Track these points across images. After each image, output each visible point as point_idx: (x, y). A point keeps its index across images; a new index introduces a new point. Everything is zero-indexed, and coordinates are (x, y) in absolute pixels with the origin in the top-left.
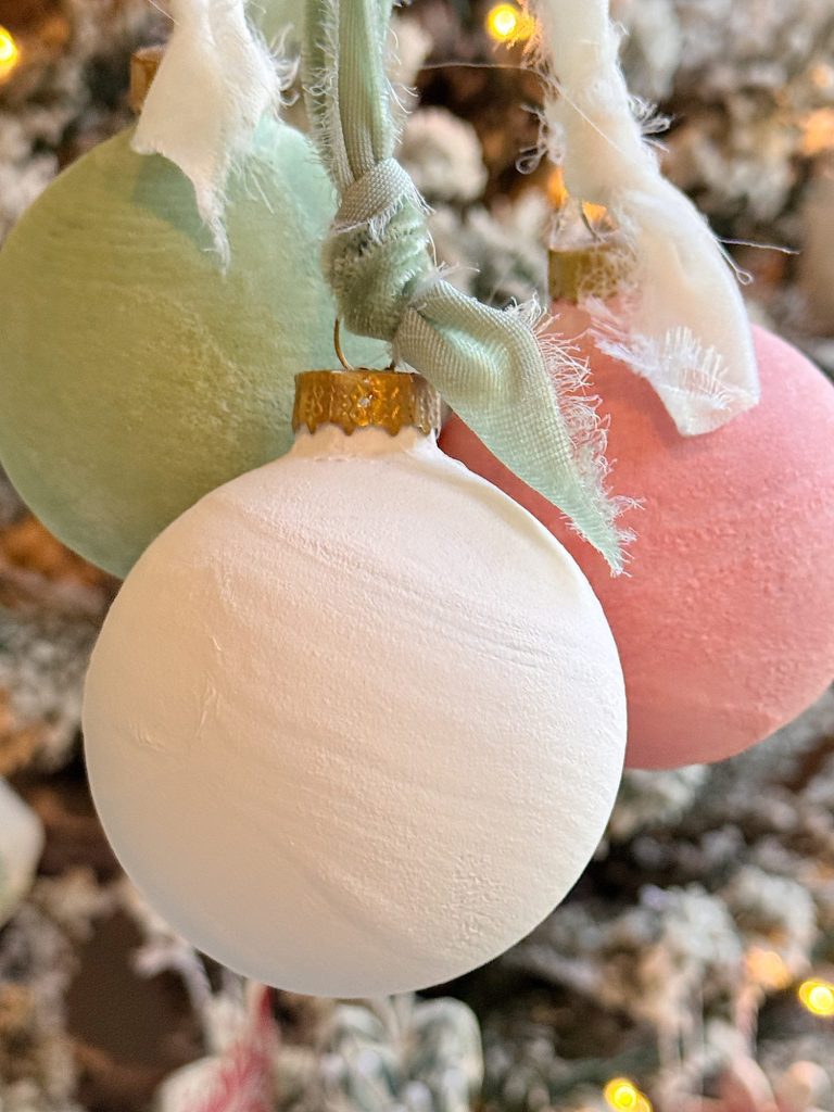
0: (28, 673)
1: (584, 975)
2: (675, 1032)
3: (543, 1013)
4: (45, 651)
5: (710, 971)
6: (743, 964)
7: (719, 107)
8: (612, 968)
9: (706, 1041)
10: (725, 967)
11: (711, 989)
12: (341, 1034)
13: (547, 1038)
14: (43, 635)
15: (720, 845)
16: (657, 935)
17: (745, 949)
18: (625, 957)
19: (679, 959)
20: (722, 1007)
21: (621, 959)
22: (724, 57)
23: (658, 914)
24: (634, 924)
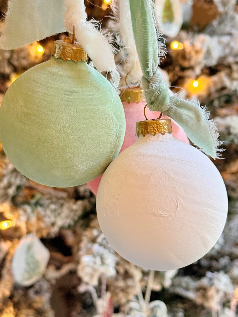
0: (48, 212)
1: (191, 295)
2: (216, 311)
3: (180, 305)
4: (53, 207)
5: (226, 294)
6: (233, 293)
7: (229, 67)
8: (199, 293)
9: (224, 313)
10: (229, 293)
11: (225, 299)
12: (131, 309)
13: (182, 312)
14: (52, 203)
15: (224, 261)
16: (212, 285)
17: (234, 289)
18: (203, 290)
19: (218, 291)
20: (228, 304)
21: (201, 291)
22: (230, 54)
23: (211, 279)
24: (204, 282)
